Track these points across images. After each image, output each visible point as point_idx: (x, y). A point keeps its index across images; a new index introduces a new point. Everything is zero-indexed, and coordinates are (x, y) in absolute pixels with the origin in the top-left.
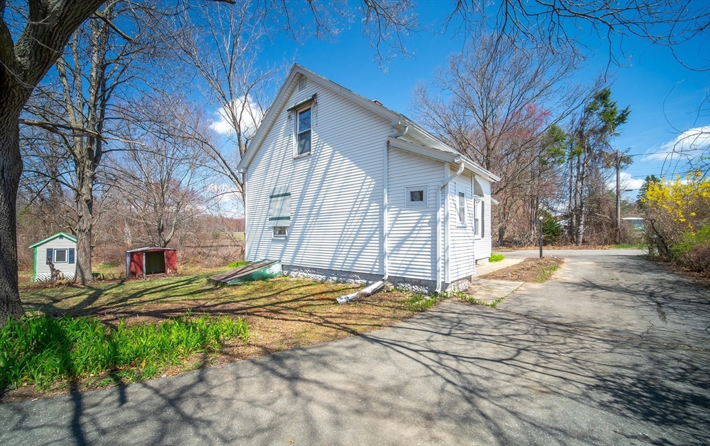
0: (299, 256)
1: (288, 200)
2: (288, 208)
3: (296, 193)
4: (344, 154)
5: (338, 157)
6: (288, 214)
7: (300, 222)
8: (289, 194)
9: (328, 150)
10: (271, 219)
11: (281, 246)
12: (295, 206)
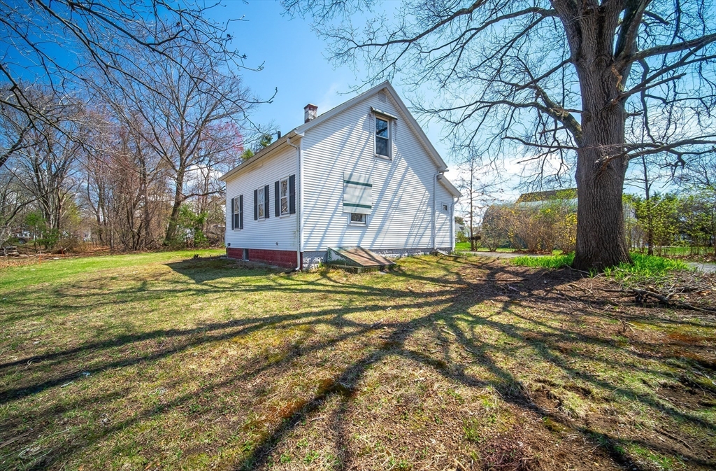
0: (379, 241)
1: (369, 191)
2: (369, 198)
3: (377, 186)
4: (416, 172)
5: (411, 173)
6: (370, 204)
7: (381, 212)
8: (371, 186)
9: (403, 163)
10: (345, 205)
11: (358, 232)
12: (376, 196)
